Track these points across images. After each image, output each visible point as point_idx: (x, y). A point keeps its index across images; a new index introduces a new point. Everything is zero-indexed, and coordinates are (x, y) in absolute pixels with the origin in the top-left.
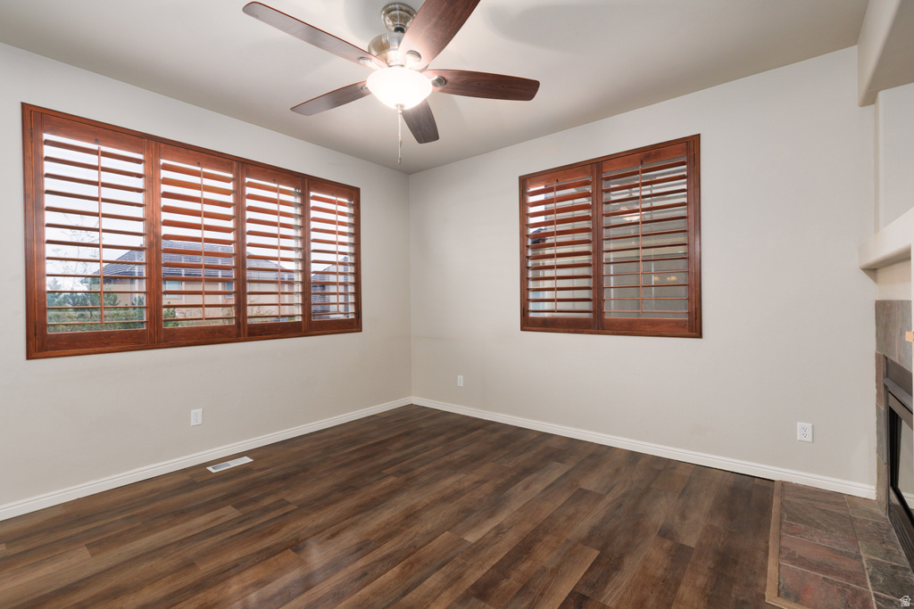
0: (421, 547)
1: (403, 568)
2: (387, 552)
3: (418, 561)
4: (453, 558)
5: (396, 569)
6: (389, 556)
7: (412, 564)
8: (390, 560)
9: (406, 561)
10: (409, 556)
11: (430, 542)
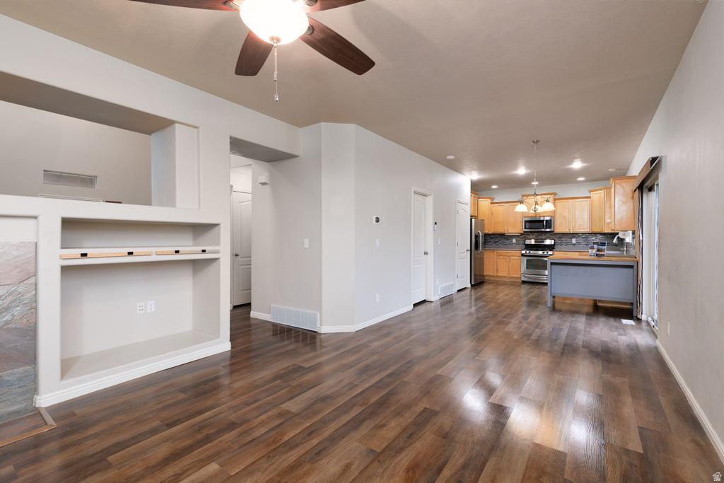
0: (263, 457)
1: (281, 439)
2: (293, 452)
3: (268, 445)
4: (239, 448)
5: (286, 438)
6: (292, 448)
7: (274, 442)
8: (291, 445)
9: (278, 444)
10: (275, 449)
11: (254, 463)
